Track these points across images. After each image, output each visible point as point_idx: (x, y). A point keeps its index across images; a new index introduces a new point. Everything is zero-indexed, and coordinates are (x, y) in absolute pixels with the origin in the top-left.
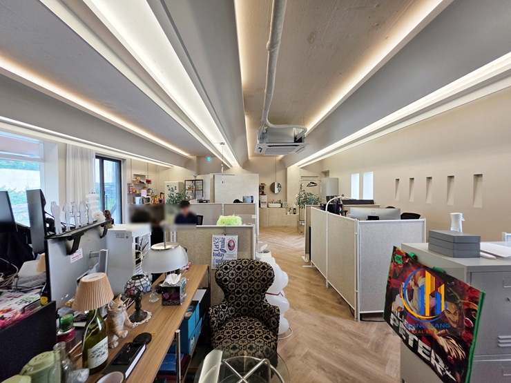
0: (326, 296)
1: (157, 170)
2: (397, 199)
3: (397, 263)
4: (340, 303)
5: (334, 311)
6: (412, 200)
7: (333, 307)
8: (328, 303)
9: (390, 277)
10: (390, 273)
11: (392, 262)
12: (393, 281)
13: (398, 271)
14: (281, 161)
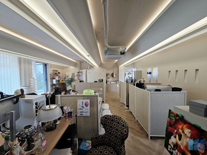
0: (135, 126)
1: (63, 68)
2: (169, 80)
3: (171, 118)
4: (141, 130)
5: (138, 134)
6: (177, 81)
7: (138, 132)
8: (136, 130)
9: (167, 126)
10: (167, 123)
11: (168, 117)
12: (169, 128)
13: (172, 123)
14: (116, 63)
